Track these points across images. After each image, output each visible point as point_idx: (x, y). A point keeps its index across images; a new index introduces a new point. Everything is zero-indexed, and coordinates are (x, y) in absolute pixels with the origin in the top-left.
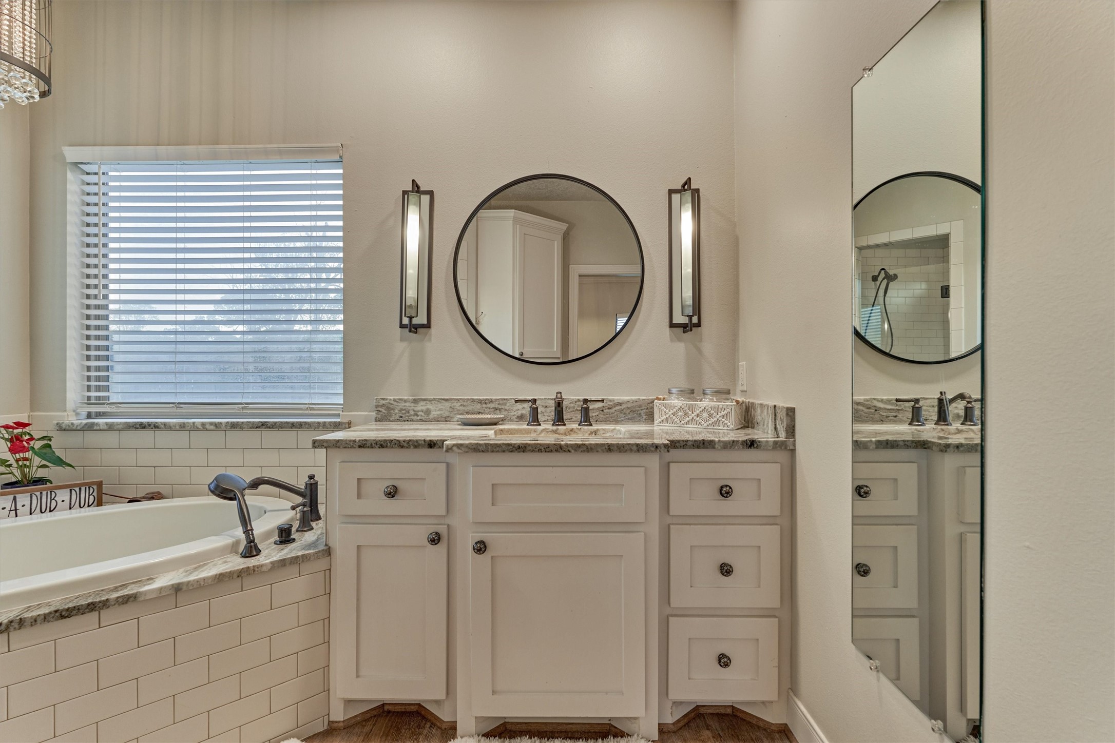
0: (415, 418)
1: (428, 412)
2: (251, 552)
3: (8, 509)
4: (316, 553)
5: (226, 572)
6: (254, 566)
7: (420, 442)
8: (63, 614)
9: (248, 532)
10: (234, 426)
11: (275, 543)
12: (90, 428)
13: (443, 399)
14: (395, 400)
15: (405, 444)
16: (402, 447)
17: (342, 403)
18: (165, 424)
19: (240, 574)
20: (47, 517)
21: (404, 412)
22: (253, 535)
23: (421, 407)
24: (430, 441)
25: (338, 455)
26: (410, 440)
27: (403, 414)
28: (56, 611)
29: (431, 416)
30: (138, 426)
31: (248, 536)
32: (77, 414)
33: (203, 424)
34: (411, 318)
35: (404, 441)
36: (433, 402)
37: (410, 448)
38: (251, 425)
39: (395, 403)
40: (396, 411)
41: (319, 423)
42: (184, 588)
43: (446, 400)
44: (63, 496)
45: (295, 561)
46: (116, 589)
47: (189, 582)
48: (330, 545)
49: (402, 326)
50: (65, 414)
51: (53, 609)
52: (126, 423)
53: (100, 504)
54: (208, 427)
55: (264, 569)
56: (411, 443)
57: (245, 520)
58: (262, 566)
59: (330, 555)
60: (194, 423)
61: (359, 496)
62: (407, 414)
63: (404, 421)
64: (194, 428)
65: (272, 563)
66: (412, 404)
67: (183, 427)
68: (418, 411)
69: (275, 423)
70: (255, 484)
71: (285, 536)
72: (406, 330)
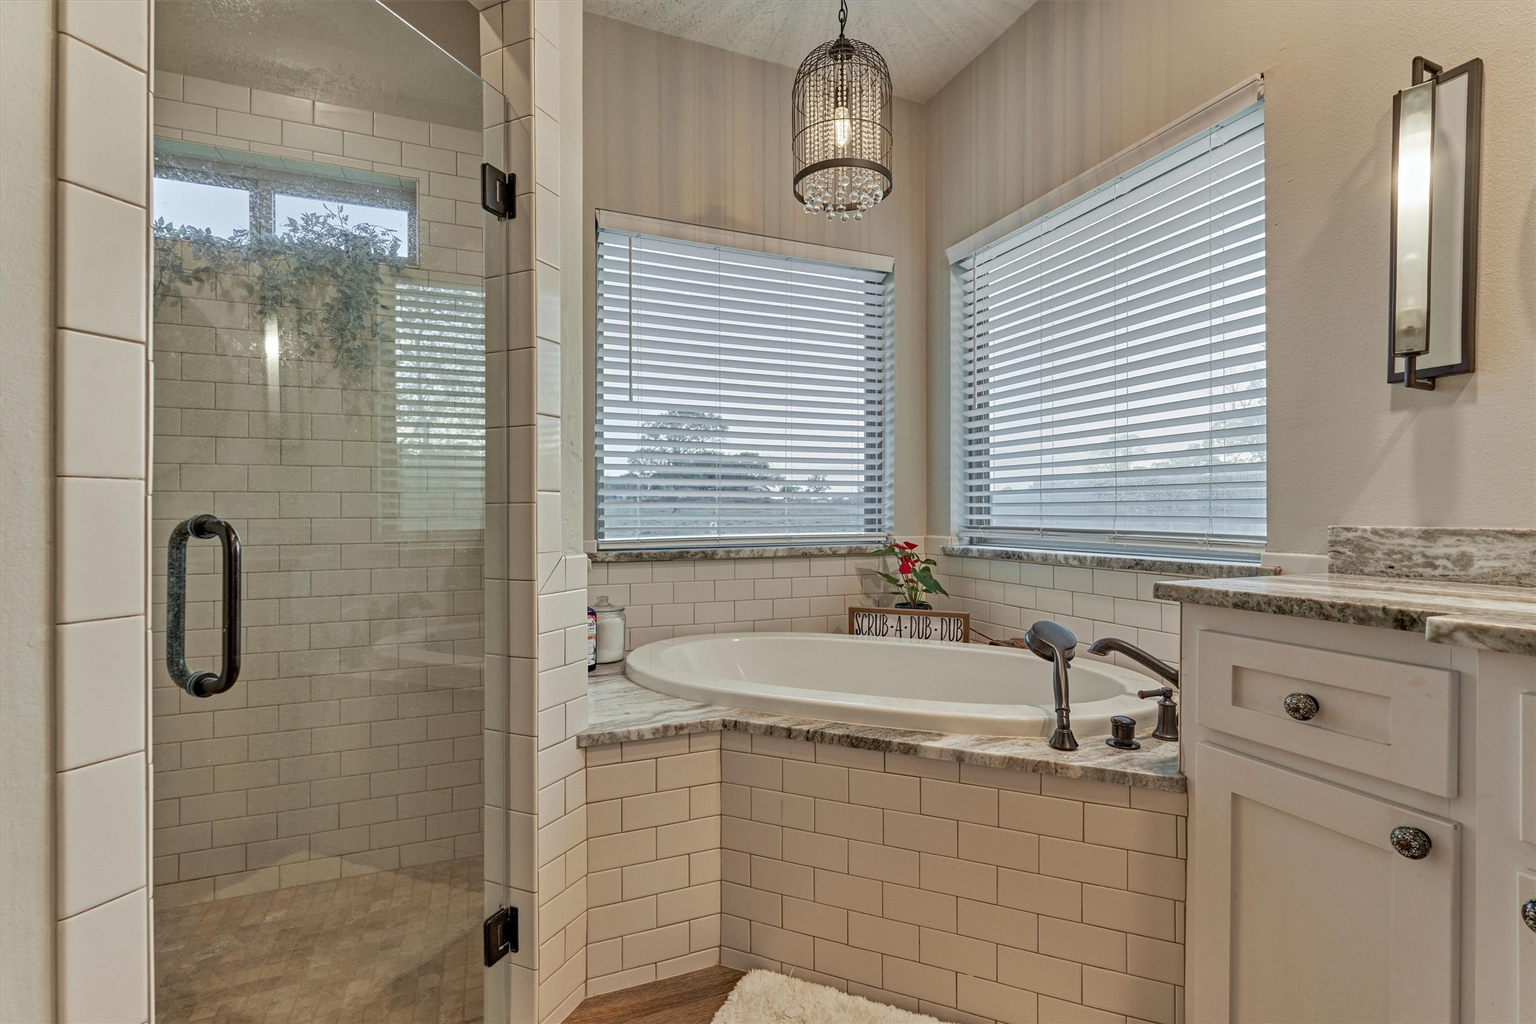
0: (1428, 571)
1: (1464, 561)
2: (1063, 742)
3: (895, 628)
4: (1159, 779)
5: (1018, 759)
6: (1056, 764)
7: (1373, 613)
8: (854, 742)
9: (1063, 711)
10: (1101, 563)
11: (1107, 742)
12: (965, 554)
13: (1512, 533)
14: (1375, 532)
15: (1335, 613)
16: (1328, 617)
17: (1265, 534)
18: (1028, 555)
19: (1038, 768)
21: (1398, 557)
22: (1068, 718)
23: (1444, 548)
24: (1401, 611)
25: (1201, 618)
26: (1347, 606)
27: (1395, 561)
28: (848, 736)
29: (1474, 571)
30: (1004, 556)
31: (1060, 717)
32: (960, 539)
33: (1066, 558)
34: (1411, 356)
35: (1332, 605)
36: (1478, 538)
37: (1346, 621)
38: (1121, 564)
39: (1376, 539)
40: (1379, 555)
41: (1221, 567)
42: (967, 760)
43: (1522, 535)
44: (935, 624)
45: (1120, 778)
46: (904, 734)
47: (972, 754)
48: (1186, 774)
49: (1393, 378)
50: (950, 538)
51: (847, 732)
52: (994, 550)
53: (966, 640)
54: (1071, 561)
55: (1071, 774)
56: (1348, 612)
57: (1061, 694)
58: (1068, 768)
59: (1186, 791)
60: (1056, 555)
61: (1237, 699)
62: (1406, 563)
63: (1399, 576)
64: (1056, 563)
65: (1083, 768)
66: (1420, 542)
67: (1045, 560)
68: (1437, 558)
69: (1154, 563)
70: (1103, 648)
71: (1123, 734)
72: (1403, 385)
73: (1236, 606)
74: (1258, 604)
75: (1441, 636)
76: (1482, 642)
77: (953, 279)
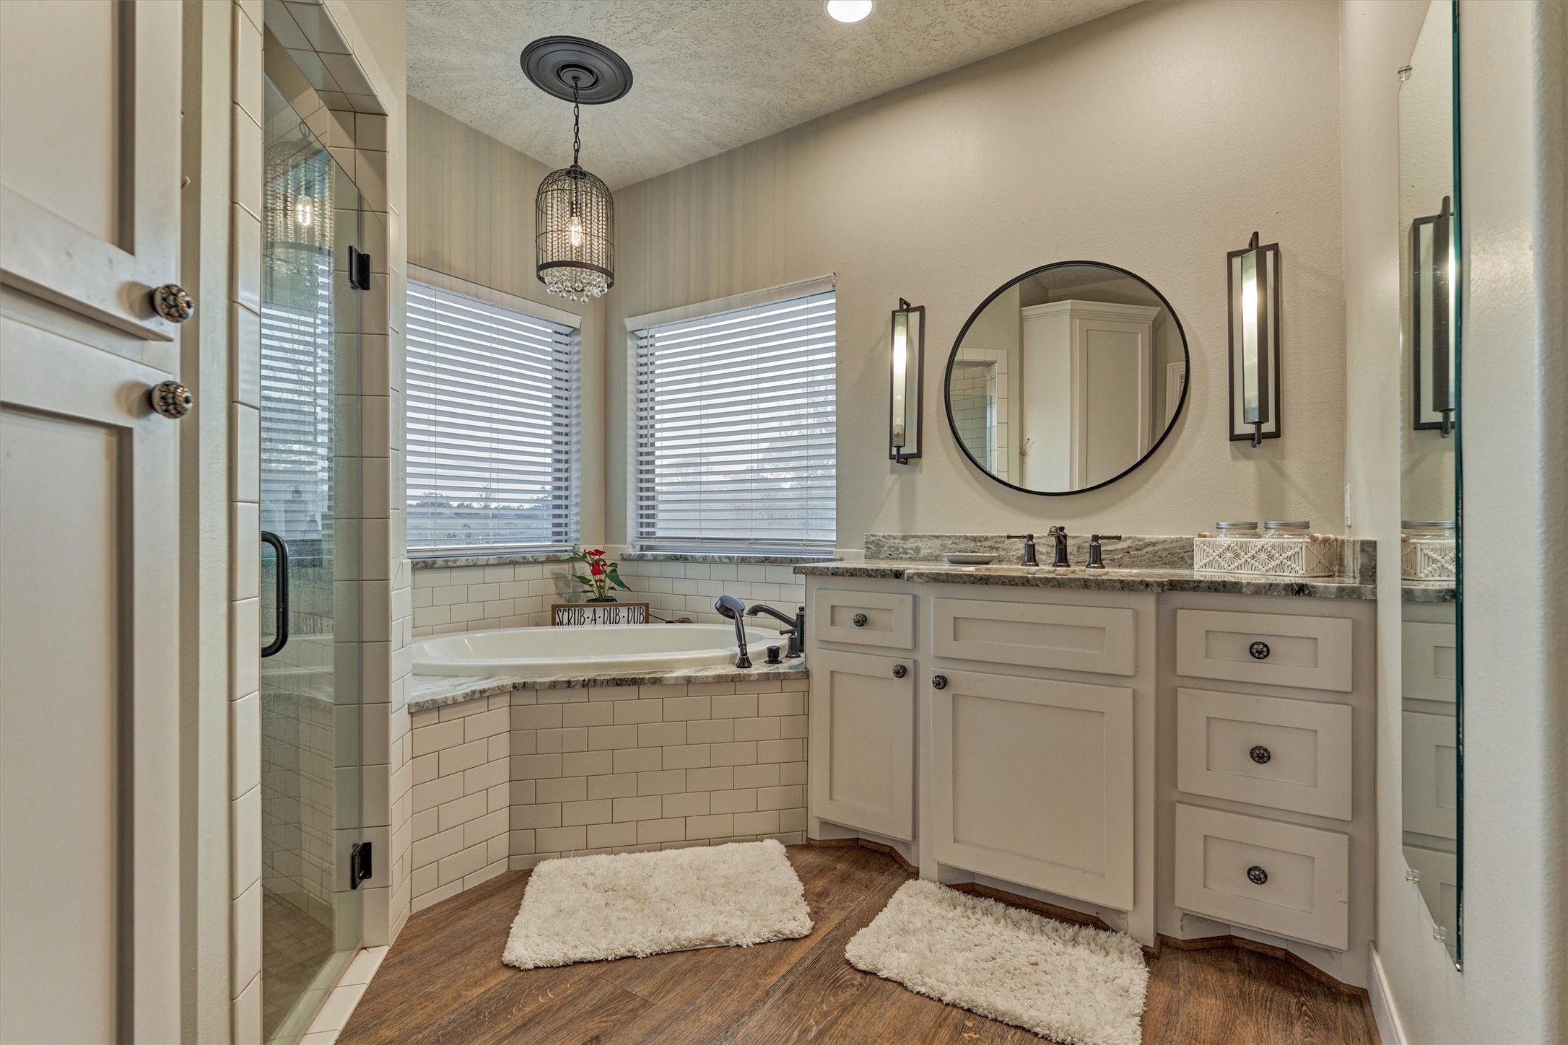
0: (904, 556)
1: (917, 550)
2: (744, 664)
3: (591, 618)
4: (796, 673)
5: (723, 675)
6: (744, 674)
7: (887, 572)
8: (618, 682)
9: (743, 646)
10: (744, 560)
11: (765, 662)
12: (641, 558)
13: (934, 536)
14: (884, 537)
15: (873, 574)
16: (870, 576)
17: (835, 539)
18: (692, 556)
19: (733, 679)
20: (613, 627)
21: (893, 549)
22: (746, 649)
23: (910, 544)
24: (897, 570)
25: (815, 582)
26: (878, 570)
27: (892, 551)
28: (614, 679)
29: (921, 555)
30: (673, 558)
31: (742, 650)
32: (634, 547)
33: (720, 557)
34: (899, 448)
35: (872, 570)
36: (922, 539)
37: (877, 577)
38: (756, 560)
39: (885, 540)
40: (886, 548)
41: (813, 559)
42: (693, 681)
43: (937, 537)
44: (623, 612)
45: (778, 676)
46: (649, 673)
47: (696, 677)
48: (809, 668)
49: (892, 457)
50: (626, 546)
51: (612, 677)
52: (665, 555)
53: (647, 622)
54: (724, 560)
55: (752, 678)
56: (878, 572)
57: (740, 636)
58: (750, 675)
59: (808, 678)
60: (713, 556)
61: (833, 623)
62: (896, 552)
63: (894, 559)
64: (713, 561)
65: (758, 674)
66: (902, 541)
67: (705, 560)
68: (908, 549)
69: (777, 558)
70: (754, 611)
71: (773, 655)
72: (895, 461)
73: (833, 574)
74: (843, 572)
75: (910, 578)
76: (922, 579)
77: (629, 343)
